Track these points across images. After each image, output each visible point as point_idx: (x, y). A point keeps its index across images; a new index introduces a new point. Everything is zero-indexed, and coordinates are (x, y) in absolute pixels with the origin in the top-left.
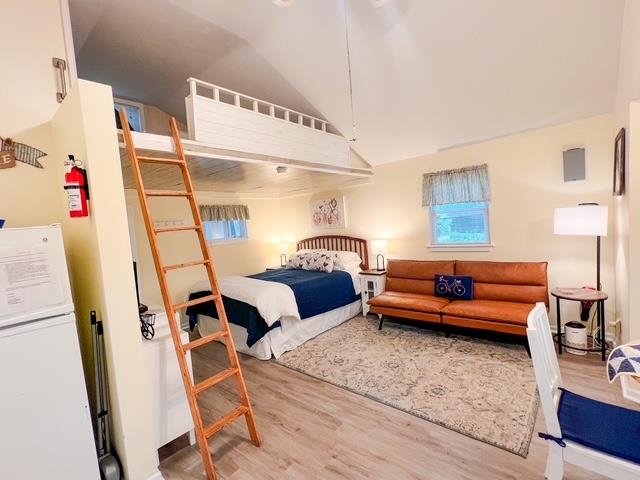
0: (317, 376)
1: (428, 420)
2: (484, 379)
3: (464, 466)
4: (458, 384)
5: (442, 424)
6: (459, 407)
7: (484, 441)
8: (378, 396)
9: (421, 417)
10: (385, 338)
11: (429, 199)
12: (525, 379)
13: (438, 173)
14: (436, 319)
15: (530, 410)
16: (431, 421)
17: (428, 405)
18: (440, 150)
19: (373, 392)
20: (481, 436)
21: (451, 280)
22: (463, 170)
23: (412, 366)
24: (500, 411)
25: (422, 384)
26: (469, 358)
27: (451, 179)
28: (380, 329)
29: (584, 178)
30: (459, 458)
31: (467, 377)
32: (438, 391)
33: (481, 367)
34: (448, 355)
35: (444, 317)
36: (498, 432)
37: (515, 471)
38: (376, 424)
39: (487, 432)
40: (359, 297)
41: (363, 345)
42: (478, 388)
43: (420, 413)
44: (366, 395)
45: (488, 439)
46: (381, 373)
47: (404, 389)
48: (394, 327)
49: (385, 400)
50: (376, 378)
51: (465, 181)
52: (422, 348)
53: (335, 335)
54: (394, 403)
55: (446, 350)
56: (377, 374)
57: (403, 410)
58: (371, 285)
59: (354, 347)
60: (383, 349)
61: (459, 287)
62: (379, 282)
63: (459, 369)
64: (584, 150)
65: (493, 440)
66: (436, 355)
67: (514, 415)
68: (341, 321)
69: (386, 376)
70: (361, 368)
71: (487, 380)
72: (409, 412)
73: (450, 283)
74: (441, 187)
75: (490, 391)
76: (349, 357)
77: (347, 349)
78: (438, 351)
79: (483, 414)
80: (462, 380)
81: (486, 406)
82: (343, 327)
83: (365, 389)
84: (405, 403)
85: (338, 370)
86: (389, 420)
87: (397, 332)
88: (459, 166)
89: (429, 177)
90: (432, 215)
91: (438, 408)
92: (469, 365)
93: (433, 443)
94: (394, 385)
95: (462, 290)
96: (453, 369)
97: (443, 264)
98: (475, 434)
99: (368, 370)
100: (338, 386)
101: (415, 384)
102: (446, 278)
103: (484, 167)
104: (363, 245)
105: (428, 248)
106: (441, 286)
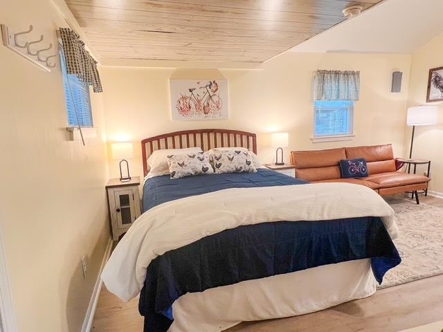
13: (330, 71)
22: (346, 73)
29: (400, 91)
35: (380, 190)
61: (363, 167)
64: (402, 73)
73: (357, 165)
95: (365, 169)
103: (358, 73)
104: (251, 138)
105: (312, 139)
106: (351, 168)
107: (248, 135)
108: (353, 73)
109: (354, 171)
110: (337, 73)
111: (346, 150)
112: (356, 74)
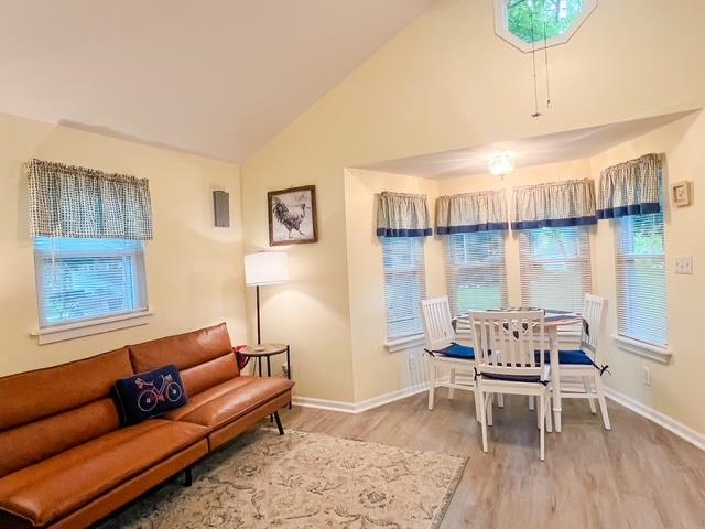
18: (66, 124)
21: (157, 379)
29: (228, 225)
35: (212, 437)
61: (174, 387)
64: (228, 195)
73: (159, 385)
89: (50, 176)
95: (178, 391)
97: (110, 357)
103: (145, 182)
106: (145, 396)
108: (134, 181)
109: (153, 402)
110: (92, 176)
111: (131, 352)
112: (140, 185)
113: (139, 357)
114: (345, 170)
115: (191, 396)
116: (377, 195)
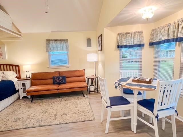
0: (9, 129)
1: (66, 123)
2: (76, 106)
3: (83, 130)
4: (70, 110)
5: (72, 122)
6: (74, 116)
7: (84, 121)
8: (44, 124)
9: (64, 123)
10: (35, 104)
11: (48, 49)
12: (85, 102)
13: (52, 40)
14: (56, 92)
15: (90, 109)
16: (68, 123)
17: (64, 119)
18: (52, 32)
19: (42, 124)
20: (83, 120)
21: (59, 78)
22: (61, 40)
23: (52, 110)
24: (84, 112)
25: (59, 114)
26: (69, 102)
27: (56, 43)
28: (32, 102)
29: (91, 47)
30: (81, 129)
31: (71, 107)
32: (65, 114)
33: (73, 103)
34: (62, 103)
35: (59, 90)
36: (86, 117)
37: (95, 124)
38: (49, 133)
39: (84, 118)
40: (18, 91)
41: (27, 109)
42: (75, 108)
43: (63, 123)
44: (39, 126)
45: (85, 120)
46: (41, 116)
47: (53, 118)
48: (37, 100)
49: (48, 124)
50: (40, 119)
51: (61, 44)
52: (52, 103)
53: (10, 110)
54: (52, 124)
55: (61, 102)
56: (39, 117)
57: (57, 124)
58: (24, 85)
59: (22, 112)
60: (37, 108)
61: (62, 80)
62: (28, 83)
63: (68, 106)
64: (91, 39)
65: (86, 120)
66: (58, 104)
67: (88, 112)
68: (10, 103)
69: (44, 116)
70: (31, 118)
71: (77, 106)
72: (59, 124)
73: (58, 79)
74: (53, 45)
75: (79, 108)
76: (23, 116)
77: (19, 113)
78: (59, 103)
79: (80, 115)
80: (70, 108)
81: (80, 112)
82: (12, 106)
83: (38, 124)
84: (56, 122)
85: (19, 123)
86: (54, 130)
87: (40, 101)
88: (59, 39)
89: (48, 41)
90: (49, 55)
91: (67, 119)
92: (70, 103)
93: (72, 129)
94: (49, 118)
95: (63, 81)
96: (66, 106)
97: (55, 72)
98: (82, 120)
99: (35, 117)
100: (24, 128)
101: (56, 115)
102: (57, 77)
103: (67, 40)
104: (17, 68)
105: (48, 67)
106: (56, 80)
107: (16, 66)
108: (64, 40)
109: (57, 81)
111: (59, 72)
112: (66, 41)
113: (60, 73)
114: (104, 28)
115: (67, 83)
116: (118, 34)
